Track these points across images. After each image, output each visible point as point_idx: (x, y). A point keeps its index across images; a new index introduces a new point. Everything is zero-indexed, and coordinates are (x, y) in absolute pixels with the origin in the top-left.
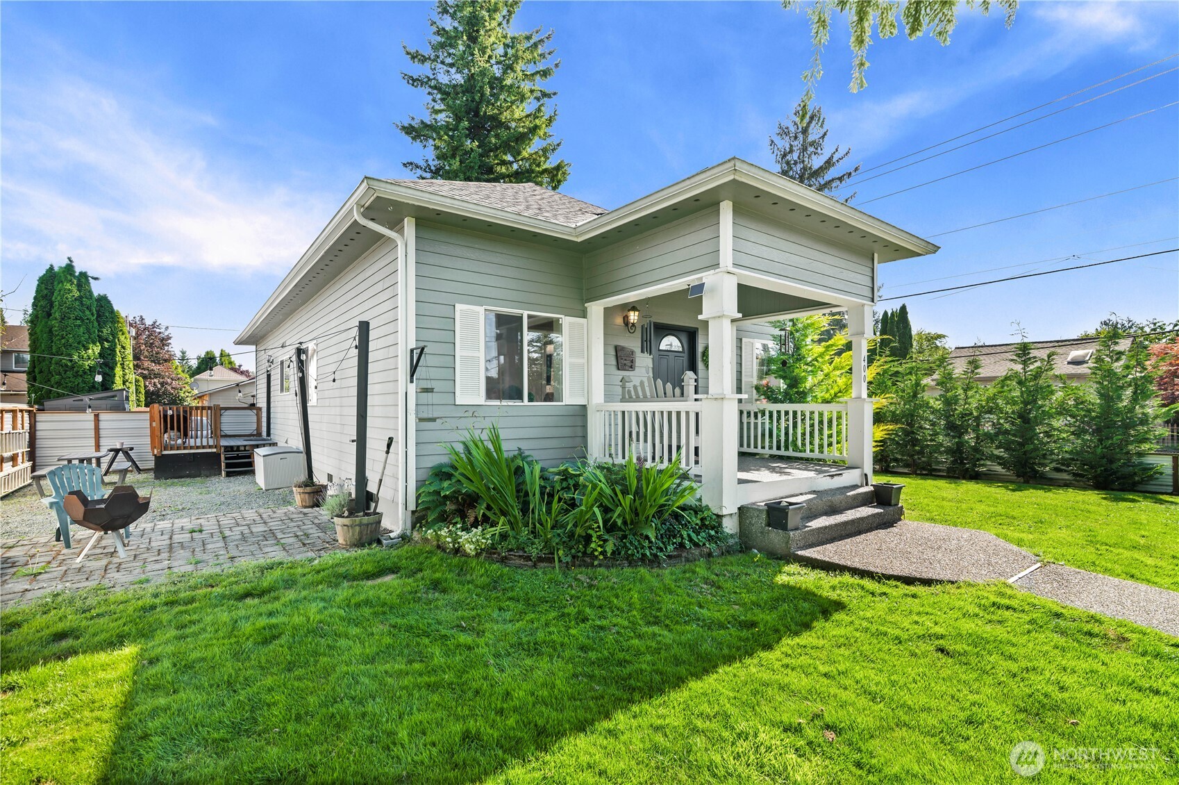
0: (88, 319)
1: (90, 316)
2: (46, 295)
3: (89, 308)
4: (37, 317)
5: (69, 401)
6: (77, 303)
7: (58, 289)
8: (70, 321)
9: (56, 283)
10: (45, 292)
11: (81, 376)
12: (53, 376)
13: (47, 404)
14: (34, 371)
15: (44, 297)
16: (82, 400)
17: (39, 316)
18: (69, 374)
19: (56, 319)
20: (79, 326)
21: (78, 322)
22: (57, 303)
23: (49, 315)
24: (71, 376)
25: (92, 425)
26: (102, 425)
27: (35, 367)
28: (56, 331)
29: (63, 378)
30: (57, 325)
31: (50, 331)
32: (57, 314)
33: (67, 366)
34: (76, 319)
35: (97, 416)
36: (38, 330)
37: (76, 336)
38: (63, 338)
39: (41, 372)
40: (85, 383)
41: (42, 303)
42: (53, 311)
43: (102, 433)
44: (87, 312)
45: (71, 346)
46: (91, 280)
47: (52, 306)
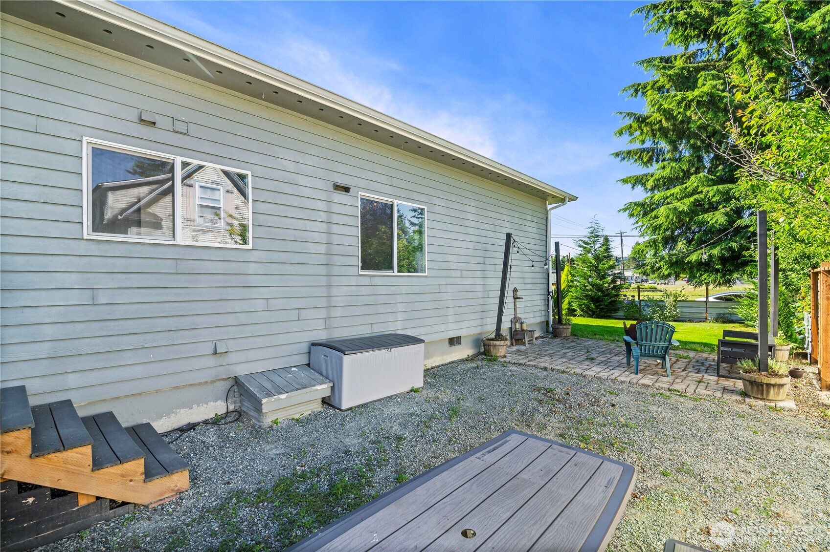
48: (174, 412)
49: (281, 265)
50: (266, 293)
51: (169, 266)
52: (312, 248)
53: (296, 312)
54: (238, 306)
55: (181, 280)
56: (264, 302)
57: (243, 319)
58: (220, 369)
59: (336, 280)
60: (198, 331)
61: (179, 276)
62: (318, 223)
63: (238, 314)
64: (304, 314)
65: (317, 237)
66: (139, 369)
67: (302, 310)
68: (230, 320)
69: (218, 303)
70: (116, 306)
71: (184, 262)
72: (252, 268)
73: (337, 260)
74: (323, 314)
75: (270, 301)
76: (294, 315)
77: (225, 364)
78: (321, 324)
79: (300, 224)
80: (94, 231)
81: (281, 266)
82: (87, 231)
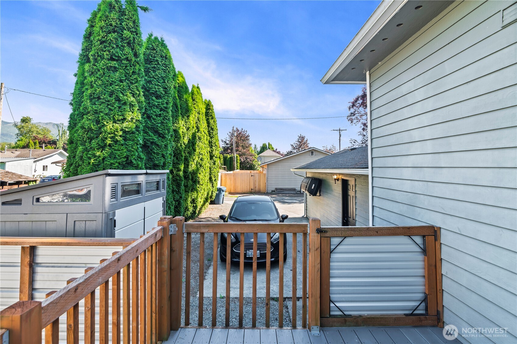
46: (140, 11)
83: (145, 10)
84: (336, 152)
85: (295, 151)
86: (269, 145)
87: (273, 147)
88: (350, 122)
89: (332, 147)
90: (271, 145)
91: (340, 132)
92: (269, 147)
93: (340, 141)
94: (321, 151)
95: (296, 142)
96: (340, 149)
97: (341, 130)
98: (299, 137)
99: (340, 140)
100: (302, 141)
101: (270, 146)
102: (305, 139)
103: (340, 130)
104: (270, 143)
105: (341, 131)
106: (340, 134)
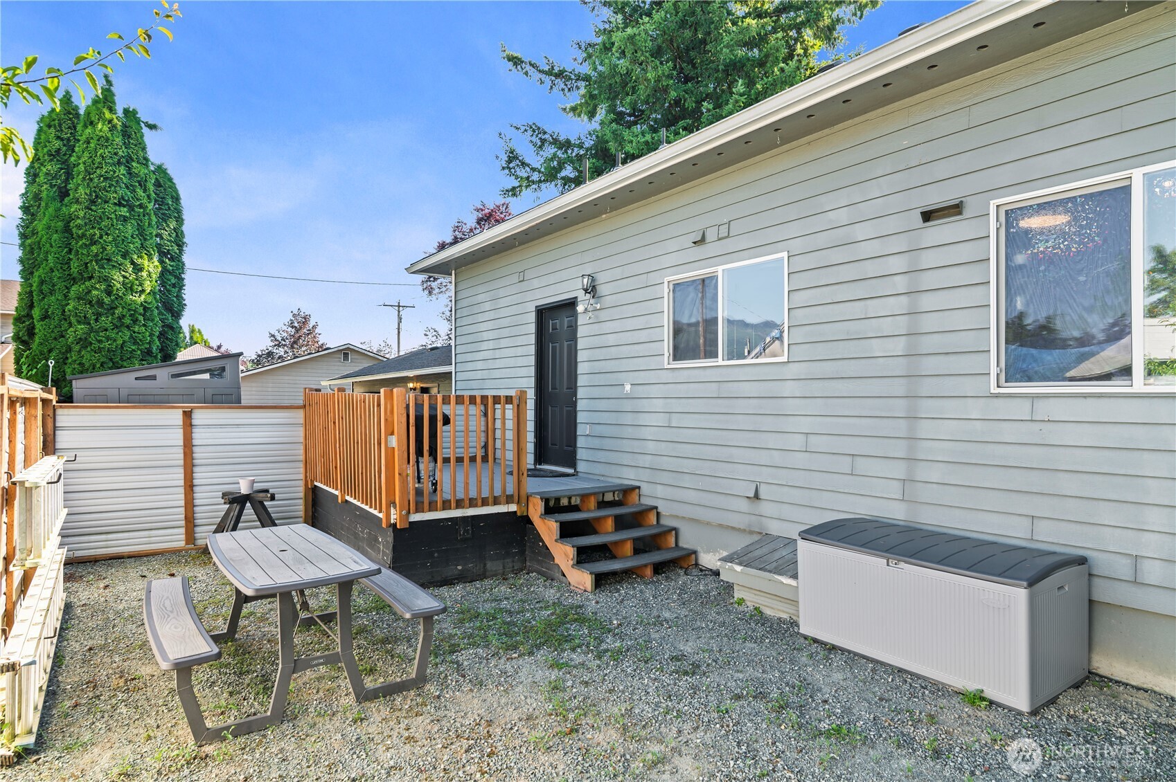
0: (141, 206)
1: (145, 201)
2: (58, 151)
3: (143, 184)
4: (37, 197)
5: (125, 380)
6: (123, 170)
7: (83, 138)
8: (109, 208)
9: (79, 127)
10: (57, 144)
11: (128, 327)
12: (70, 325)
13: (80, 386)
14: (29, 316)
15: (54, 155)
16: (154, 378)
17: (44, 195)
18: (105, 321)
19: (77, 202)
20: (125, 219)
21: (124, 211)
22: (82, 167)
23: (64, 194)
24: (109, 326)
25: (178, 437)
26: (199, 436)
27: (31, 306)
28: (79, 227)
29: (91, 330)
30: (81, 214)
31: (67, 229)
32: (81, 190)
33: (100, 303)
34: (120, 204)
35: (188, 415)
36: (40, 226)
37: (119, 241)
38: (94, 243)
39: (45, 317)
40: (135, 343)
41: (51, 167)
42: (71, 186)
43: (199, 454)
44: (140, 192)
45: (109, 260)
46: (145, 130)
47: (69, 176)
48: (718, 552)
49: (826, 381)
50: (805, 424)
51: (712, 390)
52: (877, 347)
53: (849, 459)
54: (772, 441)
55: (721, 406)
56: (802, 437)
57: (777, 458)
58: (753, 518)
59: (927, 407)
60: (736, 465)
61: (720, 401)
62: (891, 299)
63: (773, 451)
64: (862, 465)
65: (887, 326)
66: (693, 493)
67: (858, 459)
68: (763, 457)
69: (753, 434)
70: (681, 430)
71: (725, 384)
72: (788, 389)
73: (930, 365)
74: (899, 470)
75: (811, 438)
76: (844, 464)
77: (757, 513)
78: (894, 490)
79: (857, 309)
80: (675, 359)
81: (826, 383)
82: (666, 360)
83: (152, 127)
84: (393, 357)
85: (281, 351)
86: (192, 331)
87: (205, 338)
88: (426, 292)
89: (383, 344)
90: (200, 332)
91: (399, 312)
92: (191, 338)
93: (399, 332)
94: (366, 352)
95: (285, 328)
96: (399, 351)
97: (403, 307)
98: (294, 315)
99: (399, 329)
100: (301, 329)
101: (196, 337)
102: (312, 323)
103: (399, 306)
104: (196, 327)
105: (401, 308)
106: (398, 315)
